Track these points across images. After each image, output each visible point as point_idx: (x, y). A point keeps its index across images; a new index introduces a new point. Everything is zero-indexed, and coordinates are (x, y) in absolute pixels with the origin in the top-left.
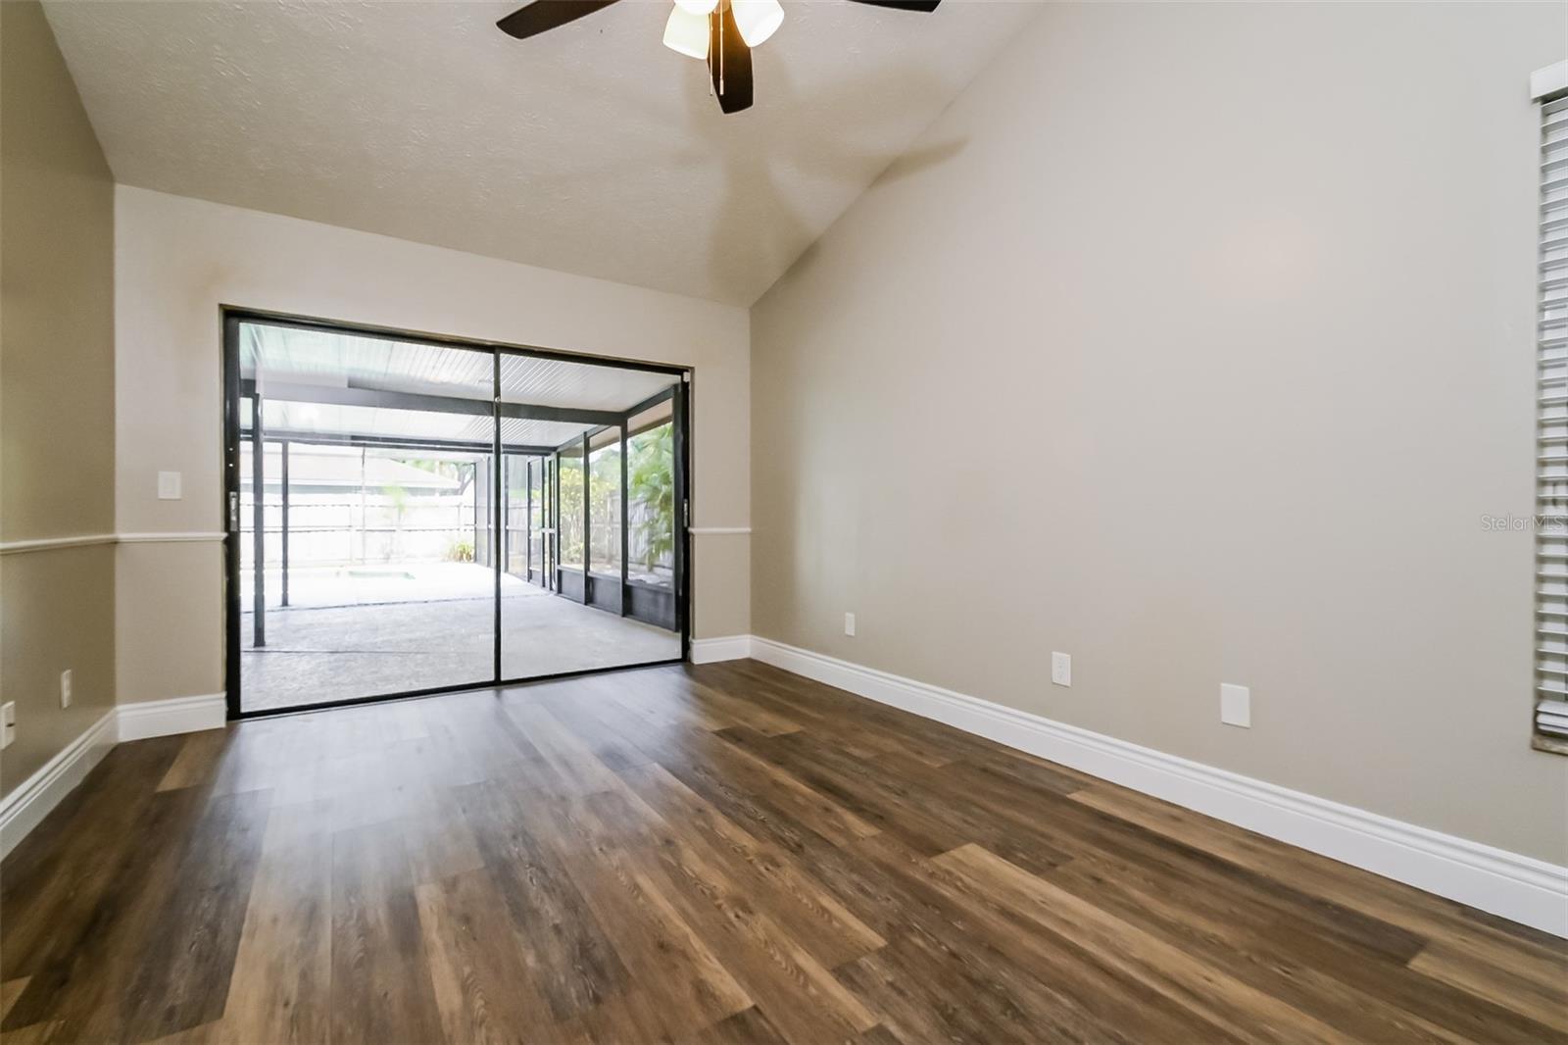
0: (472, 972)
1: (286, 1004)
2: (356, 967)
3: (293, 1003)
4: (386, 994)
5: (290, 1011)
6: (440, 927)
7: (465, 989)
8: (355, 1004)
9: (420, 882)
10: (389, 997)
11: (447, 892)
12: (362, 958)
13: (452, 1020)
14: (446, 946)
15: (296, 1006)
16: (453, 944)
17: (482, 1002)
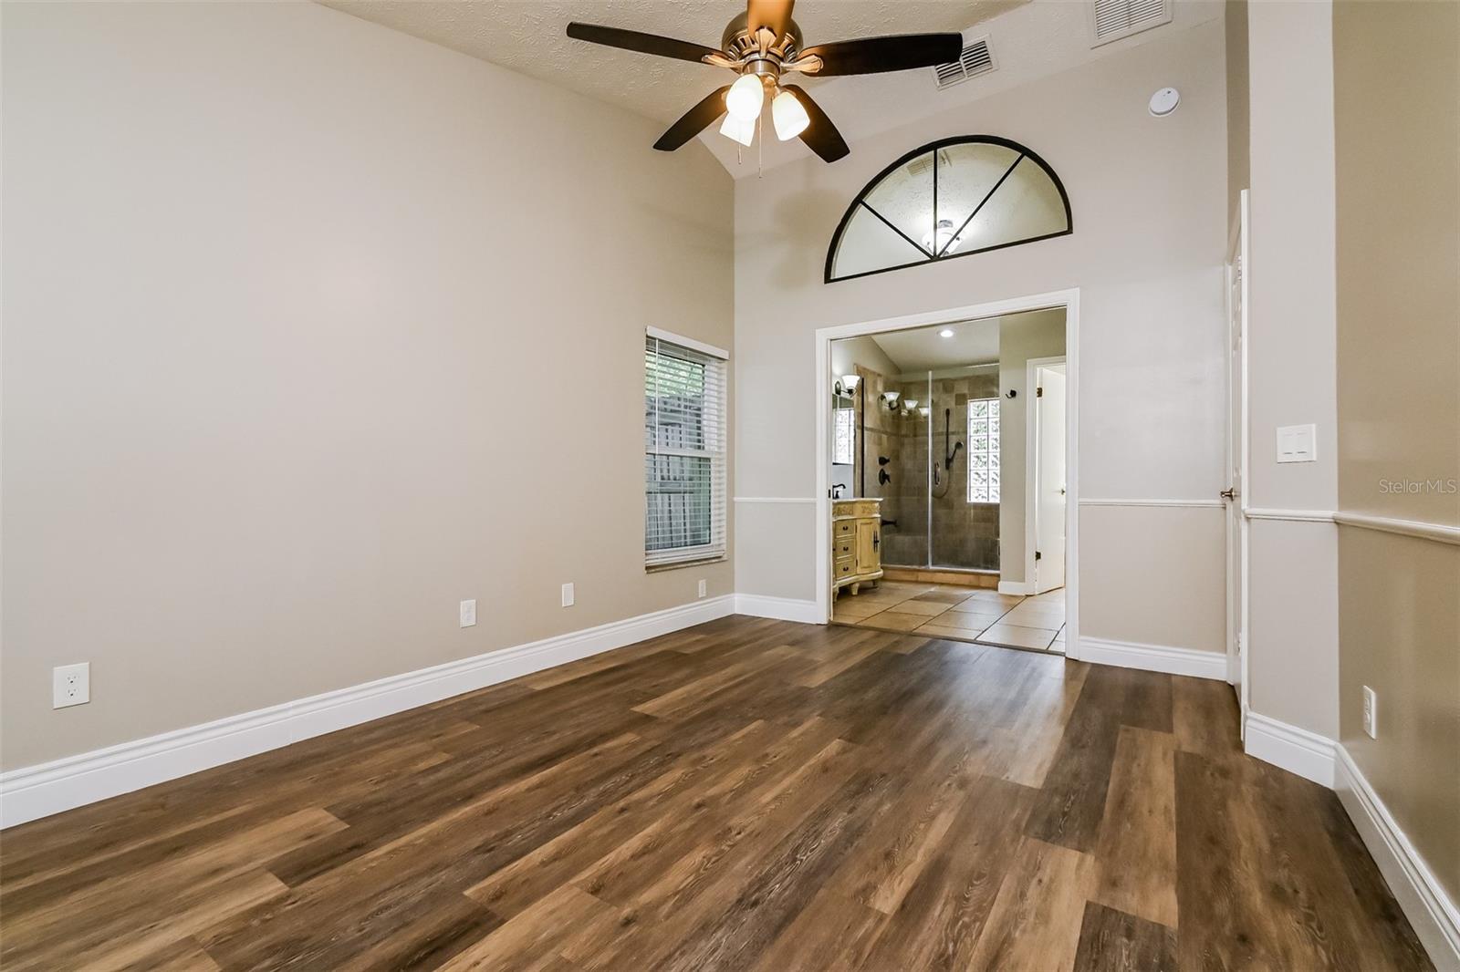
0: (920, 822)
1: (1040, 881)
2: (984, 875)
3: (1035, 881)
4: (976, 845)
5: (1039, 875)
6: (910, 862)
7: (933, 817)
8: (997, 852)
9: (882, 917)
10: (975, 842)
11: (875, 888)
12: (977, 880)
13: (953, 810)
14: (918, 848)
15: (1034, 876)
16: (913, 846)
17: (931, 807)
